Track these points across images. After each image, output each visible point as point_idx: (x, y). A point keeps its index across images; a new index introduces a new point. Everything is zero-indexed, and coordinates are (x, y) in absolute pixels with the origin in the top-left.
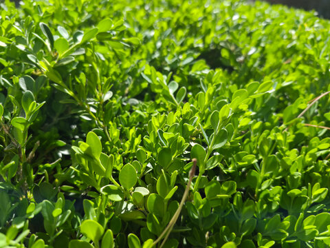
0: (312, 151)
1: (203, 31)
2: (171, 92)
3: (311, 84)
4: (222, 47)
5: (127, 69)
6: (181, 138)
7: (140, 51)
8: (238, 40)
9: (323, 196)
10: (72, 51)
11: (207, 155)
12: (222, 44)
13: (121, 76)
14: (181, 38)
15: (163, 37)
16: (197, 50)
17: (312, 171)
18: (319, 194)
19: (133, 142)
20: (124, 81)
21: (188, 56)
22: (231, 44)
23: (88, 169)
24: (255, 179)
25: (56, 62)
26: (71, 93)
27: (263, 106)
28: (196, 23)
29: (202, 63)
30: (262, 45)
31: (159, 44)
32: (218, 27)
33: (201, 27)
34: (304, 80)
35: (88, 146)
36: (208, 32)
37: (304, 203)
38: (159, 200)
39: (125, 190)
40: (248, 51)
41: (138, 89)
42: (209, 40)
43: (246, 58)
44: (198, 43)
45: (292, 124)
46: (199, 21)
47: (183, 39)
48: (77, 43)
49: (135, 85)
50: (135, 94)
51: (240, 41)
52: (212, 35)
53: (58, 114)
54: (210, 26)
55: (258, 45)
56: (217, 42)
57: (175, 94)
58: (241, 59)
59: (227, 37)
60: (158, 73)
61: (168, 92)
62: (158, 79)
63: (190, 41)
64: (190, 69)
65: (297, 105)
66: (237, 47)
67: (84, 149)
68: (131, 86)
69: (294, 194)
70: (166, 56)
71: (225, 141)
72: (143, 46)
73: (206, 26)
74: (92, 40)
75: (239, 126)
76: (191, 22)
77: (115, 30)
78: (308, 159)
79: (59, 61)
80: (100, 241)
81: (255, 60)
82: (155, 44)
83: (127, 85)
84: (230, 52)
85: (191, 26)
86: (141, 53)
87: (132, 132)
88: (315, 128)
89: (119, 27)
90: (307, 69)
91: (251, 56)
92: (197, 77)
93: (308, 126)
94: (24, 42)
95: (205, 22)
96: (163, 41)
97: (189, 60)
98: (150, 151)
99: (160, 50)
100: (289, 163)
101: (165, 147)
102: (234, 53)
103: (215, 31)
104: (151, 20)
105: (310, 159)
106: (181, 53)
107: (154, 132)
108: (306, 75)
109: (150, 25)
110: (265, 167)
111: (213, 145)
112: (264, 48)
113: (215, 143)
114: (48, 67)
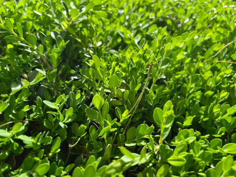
0: (221, 74)
1: (155, 9)
2: (136, 42)
3: (224, 39)
4: (167, 18)
5: (108, 31)
6: (143, 61)
7: (115, 22)
8: (177, 13)
9: (226, 97)
10: (79, 17)
11: (158, 72)
12: (167, 17)
13: (105, 36)
14: (141, 13)
15: (130, 13)
16: (151, 20)
17: (220, 84)
18: (224, 97)
19: (114, 70)
20: (106, 39)
21: (146, 23)
22: (173, 16)
23: (92, 78)
24: (186, 88)
25: (71, 23)
26: (79, 40)
27: (192, 50)
28: (150, 4)
29: (155, 26)
30: (194, 17)
31: (127, 17)
32: (165, 7)
33: (154, 7)
34: (220, 37)
35: (93, 62)
36: (159, 10)
37: (214, 100)
38: (131, 93)
39: (113, 88)
40: (184, 20)
41: (115, 43)
42: (159, 14)
43: (182, 25)
44: (152, 16)
45: (210, 61)
46: (152, 3)
47: (143, 14)
48: (82, 12)
49: (113, 41)
50: (113, 46)
51: (179, 13)
52: (161, 11)
53: (69, 58)
54: (160, 6)
55: (191, 17)
56: (164, 16)
57: (139, 43)
58: (180, 25)
59: (171, 13)
60: (128, 31)
61: (134, 42)
62: (128, 35)
63: (147, 14)
64: (147, 30)
65: (213, 48)
66: (177, 18)
67: (92, 64)
68: (111, 42)
69: (208, 94)
70: (132, 24)
71: (168, 64)
72: (117, 19)
73: (157, 6)
74: (91, 10)
75: (177, 60)
76: (148, 4)
77: (103, 4)
78: (218, 78)
79: (72, 22)
80: (101, 110)
81: (188, 26)
82: (125, 17)
83: (108, 41)
84: (172, 21)
85: (147, 6)
86: (116, 23)
87: (114, 63)
88: (224, 63)
89: (106, 2)
90: (222, 31)
91: (186, 23)
92: (152, 35)
93: (220, 63)
94: (51, 13)
95: (156, 4)
96: (130, 15)
97: (147, 25)
98: (125, 72)
99: (128, 21)
100: (206, 78)
101: (134, 67)
102: (175, 22)
103: (163, 9)
104: (122, 4)
105: (219, 78)
106: (141, 22)
107: (127, 62)
108: (221, 34)
109: (121, 6)
110: (192, 81)
111: (161, 66)
112: (195, 20)
113: (162, 65)
114: (68, 25)
